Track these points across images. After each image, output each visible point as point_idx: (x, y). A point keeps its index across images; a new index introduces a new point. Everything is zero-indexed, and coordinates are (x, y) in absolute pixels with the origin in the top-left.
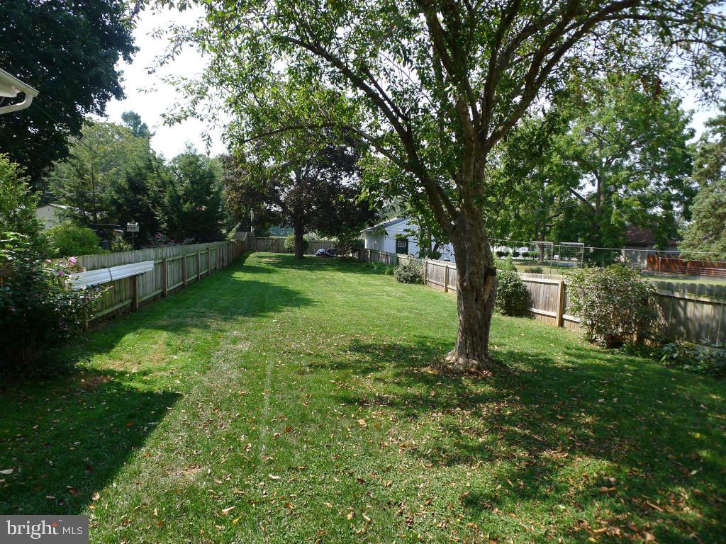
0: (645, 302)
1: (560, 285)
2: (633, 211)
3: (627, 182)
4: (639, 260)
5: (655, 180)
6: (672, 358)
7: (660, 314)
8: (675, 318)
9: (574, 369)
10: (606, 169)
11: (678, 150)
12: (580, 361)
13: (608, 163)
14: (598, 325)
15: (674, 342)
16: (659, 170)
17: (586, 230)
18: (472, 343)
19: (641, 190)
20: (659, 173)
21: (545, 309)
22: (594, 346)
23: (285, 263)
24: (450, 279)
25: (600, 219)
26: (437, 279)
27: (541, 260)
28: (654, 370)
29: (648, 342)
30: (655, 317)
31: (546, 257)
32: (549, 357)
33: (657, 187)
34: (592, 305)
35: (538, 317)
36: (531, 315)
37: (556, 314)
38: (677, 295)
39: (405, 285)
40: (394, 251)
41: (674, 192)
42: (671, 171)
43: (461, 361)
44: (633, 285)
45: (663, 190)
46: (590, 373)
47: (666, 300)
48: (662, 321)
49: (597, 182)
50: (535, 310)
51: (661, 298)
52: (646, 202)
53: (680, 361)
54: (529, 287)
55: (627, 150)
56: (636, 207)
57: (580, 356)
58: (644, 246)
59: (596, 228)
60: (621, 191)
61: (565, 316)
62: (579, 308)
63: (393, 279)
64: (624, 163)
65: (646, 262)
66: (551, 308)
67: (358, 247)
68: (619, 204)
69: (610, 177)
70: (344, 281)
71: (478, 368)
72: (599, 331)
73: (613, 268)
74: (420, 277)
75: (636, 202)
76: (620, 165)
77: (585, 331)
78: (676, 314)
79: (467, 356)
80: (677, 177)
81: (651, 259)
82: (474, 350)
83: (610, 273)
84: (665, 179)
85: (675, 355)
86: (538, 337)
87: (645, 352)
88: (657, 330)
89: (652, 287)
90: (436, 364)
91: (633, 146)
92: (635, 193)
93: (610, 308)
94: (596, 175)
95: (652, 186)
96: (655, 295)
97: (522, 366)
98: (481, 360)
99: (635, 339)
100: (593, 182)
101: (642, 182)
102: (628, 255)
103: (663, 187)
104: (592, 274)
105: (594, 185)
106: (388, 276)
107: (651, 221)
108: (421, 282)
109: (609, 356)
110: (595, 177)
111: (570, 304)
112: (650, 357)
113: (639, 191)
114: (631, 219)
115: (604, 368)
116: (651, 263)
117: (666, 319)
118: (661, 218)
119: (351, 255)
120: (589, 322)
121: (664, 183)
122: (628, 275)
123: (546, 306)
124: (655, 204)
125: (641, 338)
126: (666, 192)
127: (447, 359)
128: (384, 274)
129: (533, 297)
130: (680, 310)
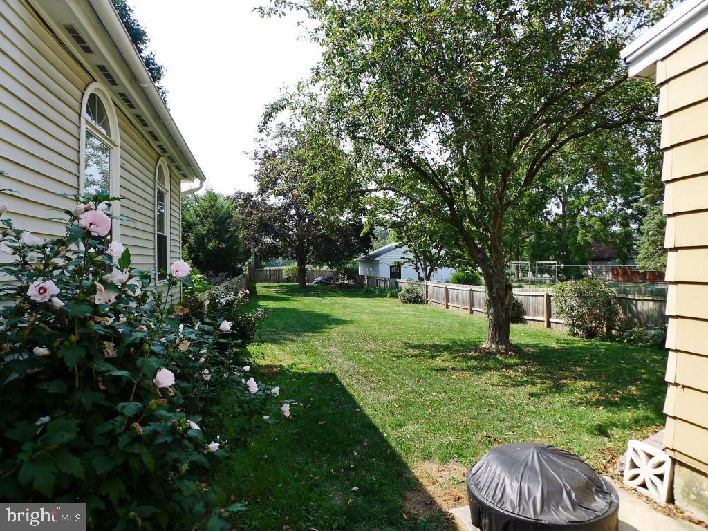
0: (609, 302)
1: (545, 296)
2: (595, 230)
3: (588, 205)
4: (604, 273)
5: (612, 202)
6: (631, 340)
7: (620, 311)
8: (631, 313)
9: (566, 350)
10: (568, 195)
11: (629, 176)
12: (568, 346)
13: (570, 189)
14: (577, 322)
15: (631, 329)
16: (615, 193)
17: (555, 249)
18: (500, 334)
19: (601, 212)
20: (614, 196)
21: (534, 315)
22: (576, 338)
23: (292, 292)
24: (450, 297)
25: (568, 238)
26: (437, 298)
27: (516, 277)
28: (618, 347)
29: (614, 332)
30: (617, 313)
31: (520, 274)
32: (546, 345)
33: (614, 208)
34: (572, 309)
35: (530, 322)
36: (524, 321)
37: (544, 318)
38: (630, 296)
39: (410, 305)
40: (388, 276)
41: (629, 211)
42: (624, 194)
43: (493, 346)
44: (599, 292)
45: (620, 211)
46: (577, 351)
47: (623, 300)
48: (622, 316)
49: (561, 205)
50: (526, 317)
51: (620, 300)
52: (606, 222)
53: (635, 341)
54: (520, 299)
55: (585, 176)
56: (597, 226)
57: (567, 344)
58: (608, 260)
59: (564, 246)
60: (583, 213)
61: (551, 320)
62: (563, 311)
63: (398, 301)
64: (584, 187)
65: (611, 275)
66: (539, 314)
67: (352, 274)
68: (583, 225)
69: (573, 201)
70: (356, 305)
71: (506, 350)
72: (579, 327)
73: (584, 280)
74: (421, 297)
75: (597, 223)
76: (581, 190)
77: (568, 328)
78: (631, 310)
79: (497, 343)
80: (630, 198)
81: (615, 272)
82: (501, 338)
83: (583, 284)
84: (620, 200)
85: (632, 338)
86: (534, 335)
87: (612, 338)
88: (619, 323)
89: (613, 292)
90: (476, 350)
91: (590, 173)
92: (595, 214)
93: (585, 310)
94: (561, 200)
95: (609, 208)
96: (615, 297)
97: (531, 349)
98: (506, 346)
99: (605, 331)
100: (557, 205)
101: (600, 204)
102: (594, 270)
103: (619, 207)
104: (569, 285)
105: (558, 207)
106: (390, 299)
107: (612, 238)
108: (422, 302)
109: (588, 343)
110: (559, 200)
111: (554, 309)
112: (616, 341)
113: (599, 212)
114: (594, 238)
115: (586, 348)
116: (616, 275)
117: (625, 314)
118: (620, 234)
119: (346, 282)
120: (571, 322)
121: (620, 204)
122: (595, 285)
123: (536, 313)
124: (614, 223)
125: (609, 329)
126: (622, 212)
127: (483, 346)
128: (386, 297)
129: (524, 307)
130: (633, 307)
